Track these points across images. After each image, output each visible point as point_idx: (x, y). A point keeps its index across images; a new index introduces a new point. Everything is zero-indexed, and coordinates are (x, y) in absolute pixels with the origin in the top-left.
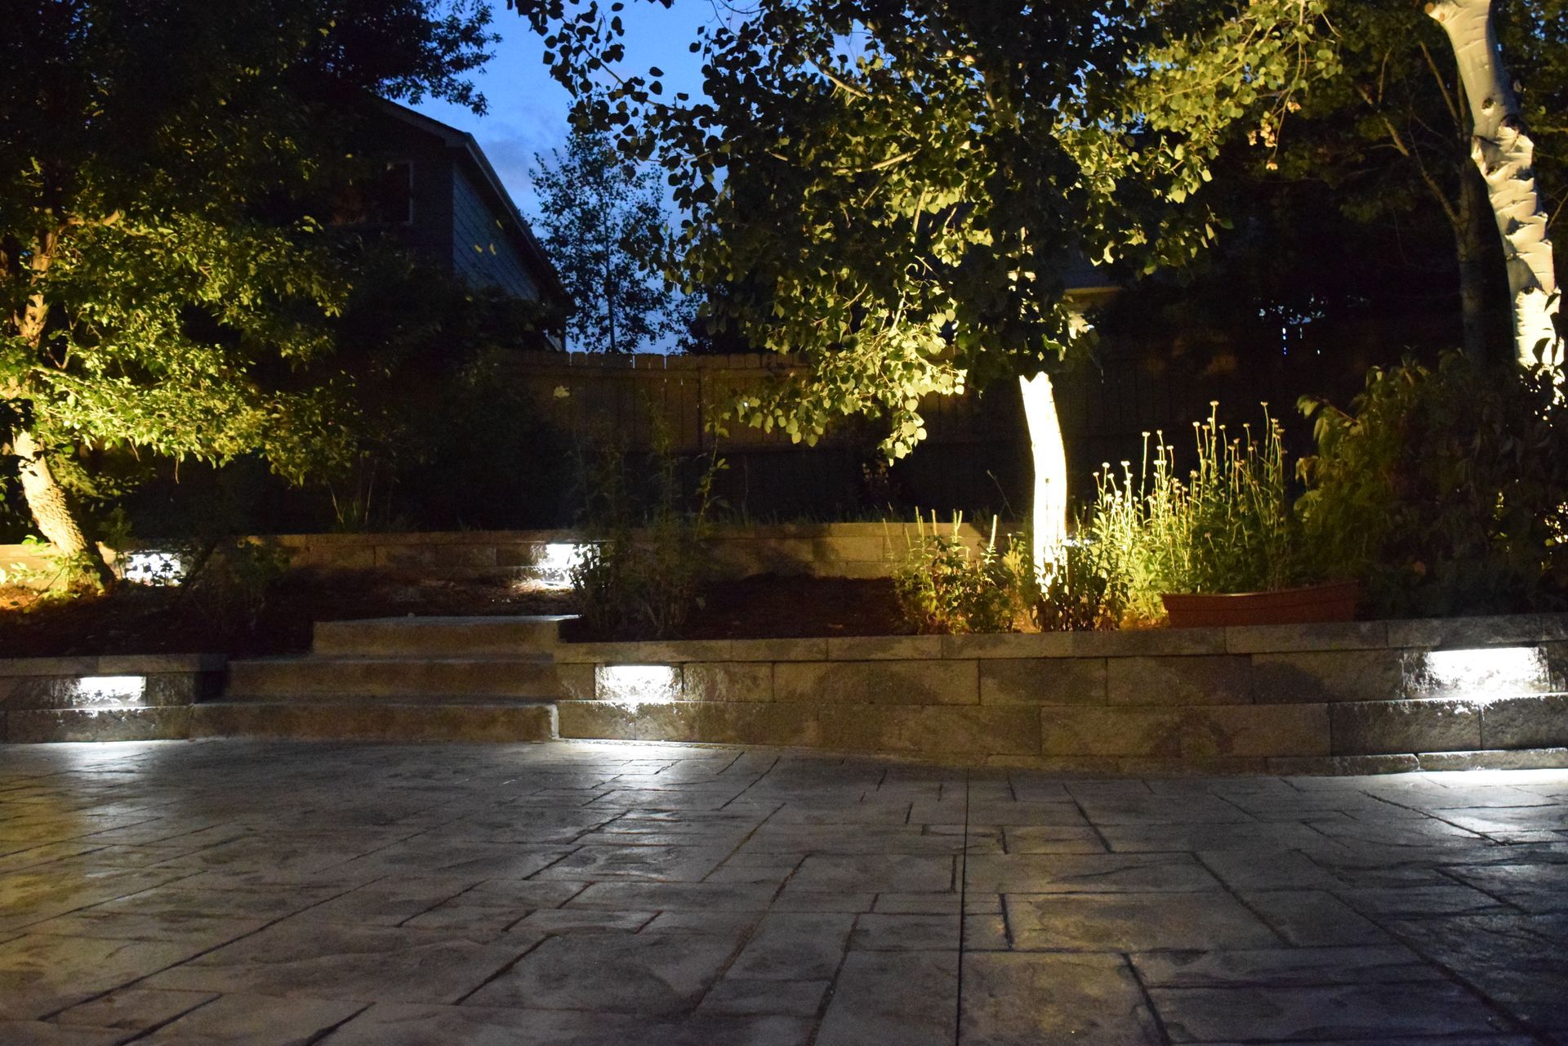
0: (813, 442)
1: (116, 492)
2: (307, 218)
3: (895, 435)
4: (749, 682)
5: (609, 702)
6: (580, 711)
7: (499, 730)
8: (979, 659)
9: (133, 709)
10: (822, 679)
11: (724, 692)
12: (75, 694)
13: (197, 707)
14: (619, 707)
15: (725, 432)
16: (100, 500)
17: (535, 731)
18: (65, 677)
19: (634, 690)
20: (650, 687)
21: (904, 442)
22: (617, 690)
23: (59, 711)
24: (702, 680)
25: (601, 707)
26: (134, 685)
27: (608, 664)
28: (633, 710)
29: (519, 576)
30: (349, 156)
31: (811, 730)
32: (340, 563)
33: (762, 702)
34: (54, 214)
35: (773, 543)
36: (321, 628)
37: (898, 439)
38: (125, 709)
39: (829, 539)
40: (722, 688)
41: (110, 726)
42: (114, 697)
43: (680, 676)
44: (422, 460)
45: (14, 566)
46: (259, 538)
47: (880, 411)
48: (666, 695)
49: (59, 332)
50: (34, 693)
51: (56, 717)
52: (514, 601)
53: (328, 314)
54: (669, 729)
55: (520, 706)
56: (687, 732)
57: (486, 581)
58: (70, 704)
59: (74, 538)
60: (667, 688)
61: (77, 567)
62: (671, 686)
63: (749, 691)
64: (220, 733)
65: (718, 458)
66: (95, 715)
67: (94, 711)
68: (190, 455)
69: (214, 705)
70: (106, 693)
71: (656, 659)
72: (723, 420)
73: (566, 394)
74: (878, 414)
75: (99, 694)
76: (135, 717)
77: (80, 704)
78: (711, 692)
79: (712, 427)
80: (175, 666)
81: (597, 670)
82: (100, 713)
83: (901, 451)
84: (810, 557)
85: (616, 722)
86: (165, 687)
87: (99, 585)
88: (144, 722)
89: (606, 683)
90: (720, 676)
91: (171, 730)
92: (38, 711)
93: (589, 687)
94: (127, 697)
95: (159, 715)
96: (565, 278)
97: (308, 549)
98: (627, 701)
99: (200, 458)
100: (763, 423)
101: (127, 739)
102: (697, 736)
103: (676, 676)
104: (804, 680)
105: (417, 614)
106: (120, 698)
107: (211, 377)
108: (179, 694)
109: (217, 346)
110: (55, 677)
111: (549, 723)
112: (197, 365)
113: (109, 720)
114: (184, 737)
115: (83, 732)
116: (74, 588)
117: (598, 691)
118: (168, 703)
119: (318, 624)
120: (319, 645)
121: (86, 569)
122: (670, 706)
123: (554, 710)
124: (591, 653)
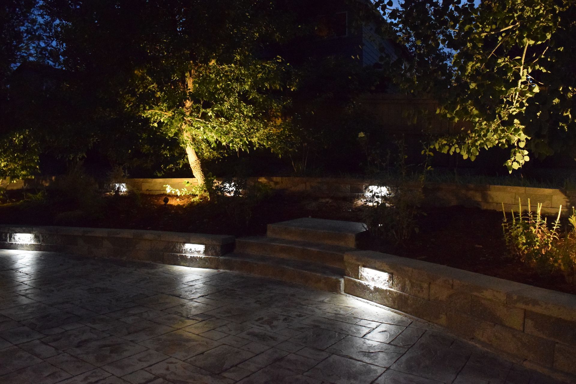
0: (473, 159)
1: (226, 155)
2: (278, 56)
3: (513, 159)
4: (419, 289)
5: (363, 282)
6: (352, 283)
7: (322, 285)
8: (525, 310)
9: (201, 256)
10: (450, 296)
11: (409, 290)
12: (183, 249)
13: (221, 258)
14: (367, 285)
15: (431, 154)
16: (220, 158)
17: (334, 289)
18: (181, 243)
19: (373, 279)
20: (380, 279)
21: (518, 162)
22: (367, 277)
23: (179, 254)
24: (400, 282)
25: (360, 284)
26: (201, 248)
27: (364, 266)
28: (372, 289)
29: (358, 198)
30: (300, 26)
31: (443, 319)
32: (293, 189)
33: (424, 299)
34: (193, 63)
35: (463, 192)
36: (270, 226)
37: (515, 161)
38: (198, 256)
39: (489, 192)
40: (408, 287)
41: (193, 262)
42: (195, 251)
43: (391, 278)
44: (326, 147)
45: (183, 189)
46: (266, 178)
47: (507, 145)
48: (386, 285)
49: (197, 105)
50: (172, 247)
51: (177, 256)
52: (353, 211)
53: (292, 90)
54: (385, 300)
55: (330, 277)
56: (392, 304)
57: (345, 199)
58: (182, 252)
59: (202, 179)
60: (386, 282)
61: (202, 190)
62: (388, 281)
63: (419, 292)
64: (228, 269)
65: (428, 166)
66: (189, 257)
67: (189, 255)
68: (240, 149)
69: (227, 258)
70: (193, 250)
71: (382, 269)
72: (430, 148)
73: (363, 135)
74: (506, 146)
75: (191, 250)
76: (201, 260)
77: (185, 253)
78: (403, 289)
79: (425, 152)
80: (214, 242)
81: (360, 267)
82: (191, 256)
83: (516, 166)
84: (480, 200)
85: (365, 292)
86: (211, 249)
87: (209, 197)
88: (204, 262)
89: (363, 274)
90: (408, 282)
91: (213, 266)
92: (172, 254)
93: (357, 275)
94: (199, 252)
95: (209, 259)
96: (410, 50)
97: (282, 182)
98: (370, 284)
99: (243, 150)
100: (449, 151)
101: (199, 267)
102: (396, 307)
103: (390, 277)
104: (444, 295)
105: (313, 217)
106: (197, 252)
107: (250, 117)
108: (215, 252)
109: (251, 105)
110: (177, 242)
111: (340, 286)
112: (245, 113)
113: (193, 259)
114: (216, 268)
115: (185, 263)
116: (201, 197)
117: (360, 276)
118: (212, 255)
119: (268, 225)
120: (269, 234)
121: (205, 191)
122: (386, 291)
123: (342, 281)
124: (357, 260)
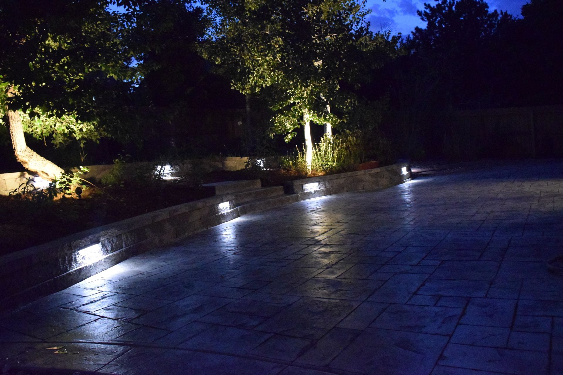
4: (333, 183)
6: (302, 194)
7: (290, 201)
12: (219, 209)
13: (238, 207)
14: (310, 192)
17: (297, 200)
18: (216, 204)
19: (311, 188)
22: (308, 189)
24: (323, 184)
25: (307, 192)
26: (228, 204)
27: (306, 184)
28: (313, 192)
35: (213, 163)
36: (217, 187)
40: (327, 185)
41: (228, 217)
42: (225, 208)
43: (319, 184)
50: (213, 210)
51: (219, 215)
54: (320, 194)
60: (317, 187)
69: (241, 206)
71: (316, 181)
73: (241, 123)
75: (223, 208)
80: (233, 197)
81: (303, 185)
85: (310, 195)
86: (231, 204)
89: (306, 188)
90: (327, 183)
92: (216, 215)
93: (302, 190)
94: (227, 208)
95: (234, 211)
104: (342, 181)
108: (233, 205)
111: (299, 198)
113: (228, 215)
115: (225, 219)
117: (304, 190)
118: (233, 208)
122: (320, 190)
123: (298, 195)
124: (302, 182)
